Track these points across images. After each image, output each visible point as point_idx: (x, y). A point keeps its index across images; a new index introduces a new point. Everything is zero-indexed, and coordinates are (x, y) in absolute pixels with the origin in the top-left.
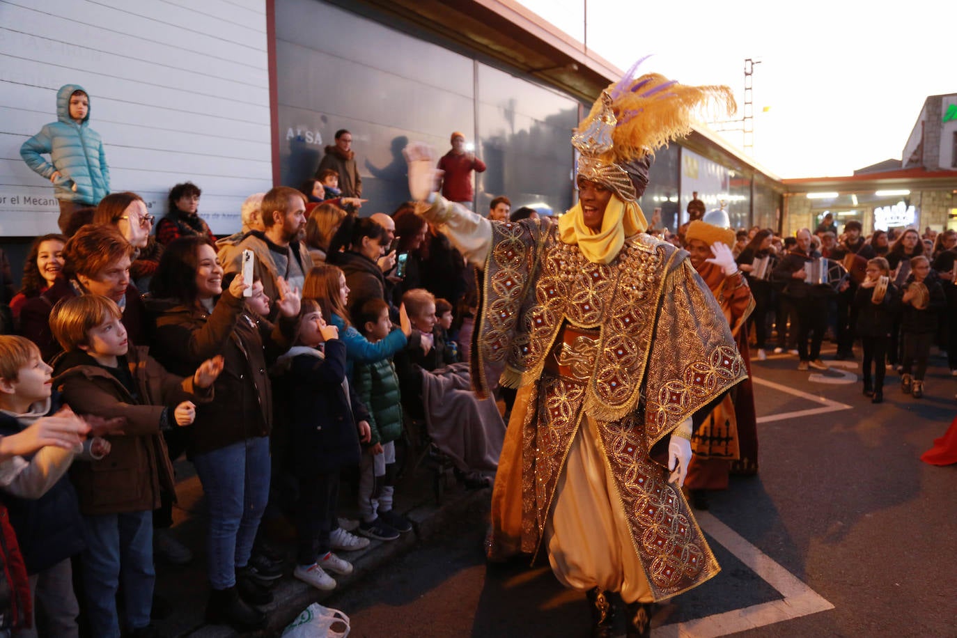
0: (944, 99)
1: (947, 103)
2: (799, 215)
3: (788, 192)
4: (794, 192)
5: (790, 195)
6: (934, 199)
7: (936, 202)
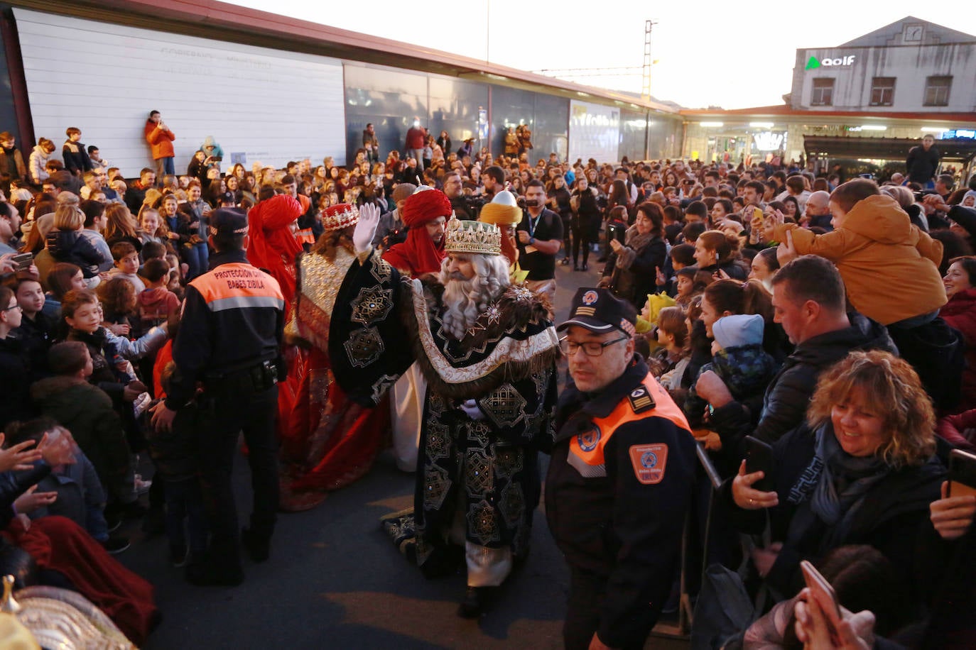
0: (807, 52)
1: (810, 53)
2: (698, 138)
3: (686, 121)
4: (690, 121)
5: (688, 123)
6: (796, 130)
7: (798, 133)
